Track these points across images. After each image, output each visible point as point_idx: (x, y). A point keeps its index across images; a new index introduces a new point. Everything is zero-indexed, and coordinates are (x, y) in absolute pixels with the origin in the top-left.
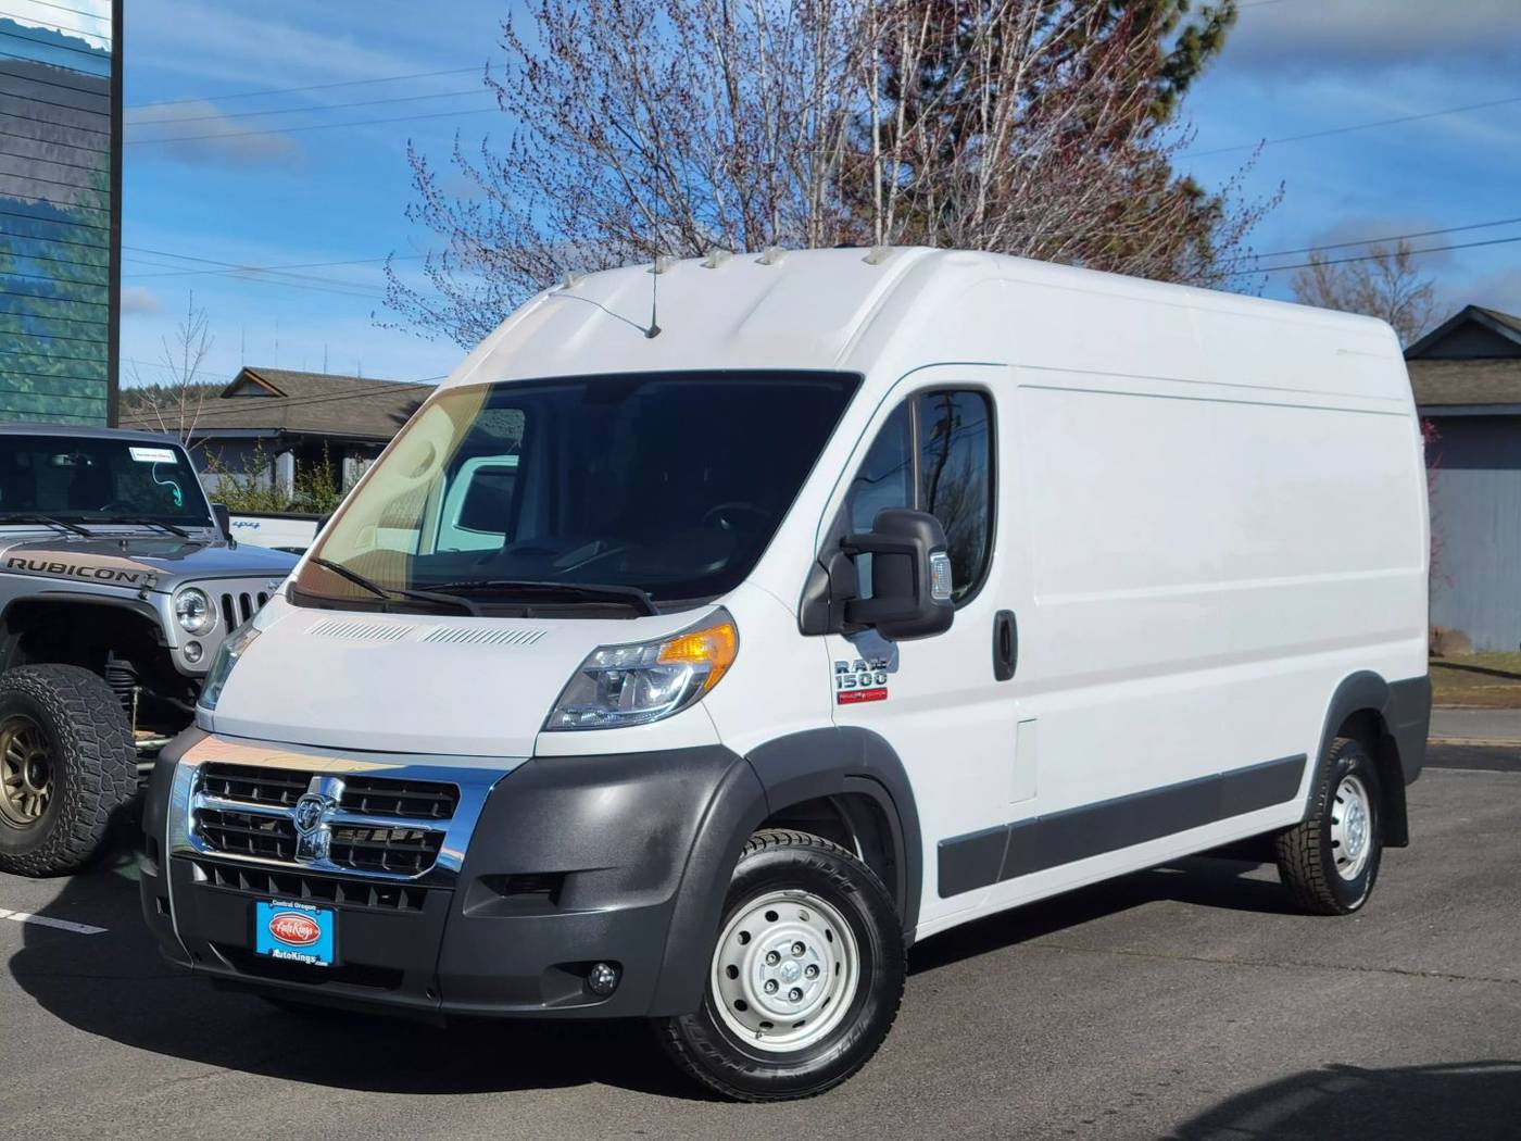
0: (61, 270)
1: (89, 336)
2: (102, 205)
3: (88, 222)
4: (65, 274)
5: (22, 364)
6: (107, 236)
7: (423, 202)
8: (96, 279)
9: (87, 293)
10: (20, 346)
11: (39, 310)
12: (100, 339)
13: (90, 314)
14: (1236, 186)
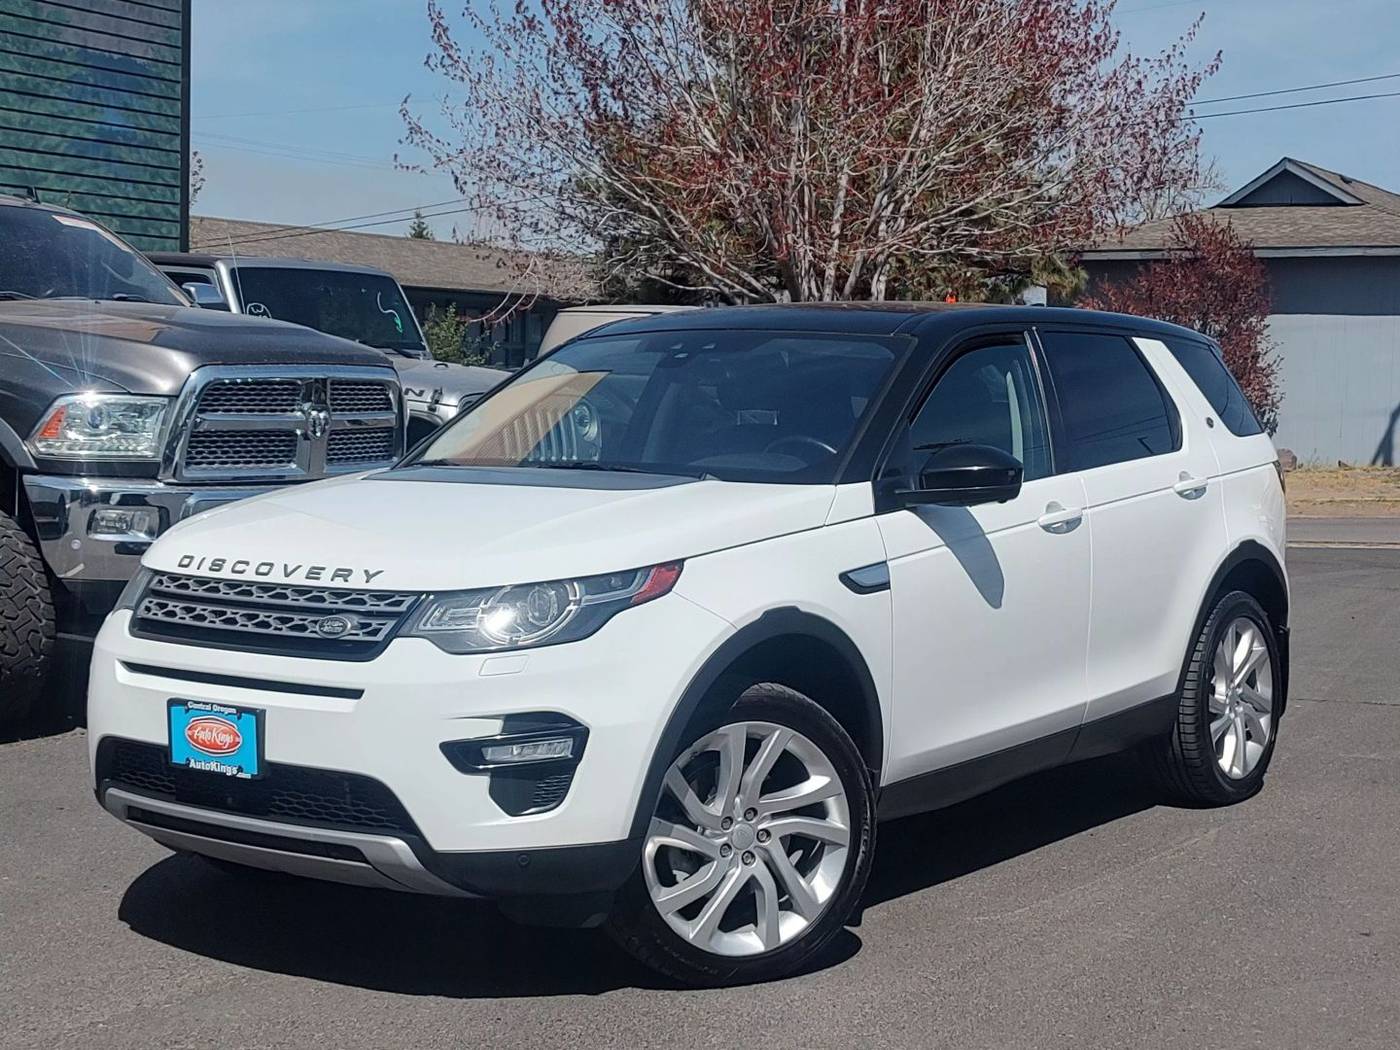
0: (141, 119)
1: (164, 180)
2: (175, 59)
3: (163, 75)
4: (145, 123)
5: (109, 205)
6: (178, 88)
7: (441, 53)
8: (170, 127)
9: (161, 141)
10: (108, 189)
11: (124, 155)
12: (173, 183)
13: (165, 159)
14: (1177, 53)
